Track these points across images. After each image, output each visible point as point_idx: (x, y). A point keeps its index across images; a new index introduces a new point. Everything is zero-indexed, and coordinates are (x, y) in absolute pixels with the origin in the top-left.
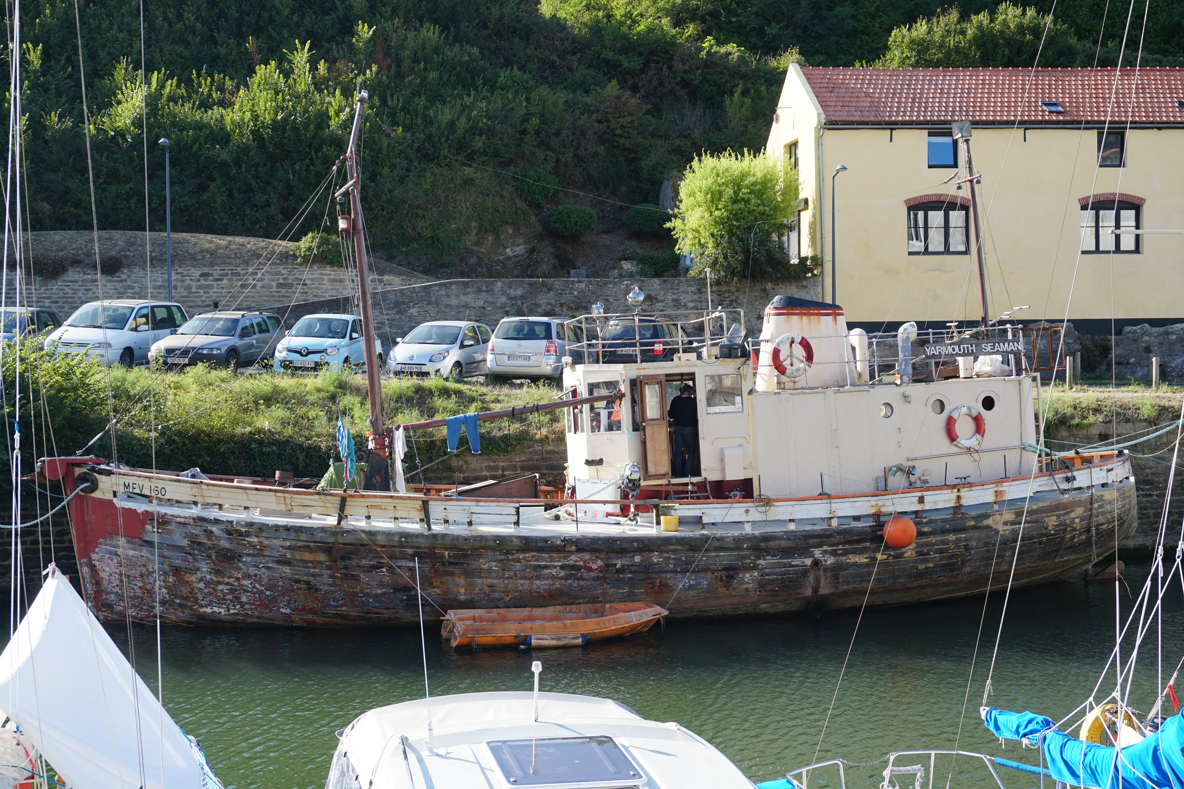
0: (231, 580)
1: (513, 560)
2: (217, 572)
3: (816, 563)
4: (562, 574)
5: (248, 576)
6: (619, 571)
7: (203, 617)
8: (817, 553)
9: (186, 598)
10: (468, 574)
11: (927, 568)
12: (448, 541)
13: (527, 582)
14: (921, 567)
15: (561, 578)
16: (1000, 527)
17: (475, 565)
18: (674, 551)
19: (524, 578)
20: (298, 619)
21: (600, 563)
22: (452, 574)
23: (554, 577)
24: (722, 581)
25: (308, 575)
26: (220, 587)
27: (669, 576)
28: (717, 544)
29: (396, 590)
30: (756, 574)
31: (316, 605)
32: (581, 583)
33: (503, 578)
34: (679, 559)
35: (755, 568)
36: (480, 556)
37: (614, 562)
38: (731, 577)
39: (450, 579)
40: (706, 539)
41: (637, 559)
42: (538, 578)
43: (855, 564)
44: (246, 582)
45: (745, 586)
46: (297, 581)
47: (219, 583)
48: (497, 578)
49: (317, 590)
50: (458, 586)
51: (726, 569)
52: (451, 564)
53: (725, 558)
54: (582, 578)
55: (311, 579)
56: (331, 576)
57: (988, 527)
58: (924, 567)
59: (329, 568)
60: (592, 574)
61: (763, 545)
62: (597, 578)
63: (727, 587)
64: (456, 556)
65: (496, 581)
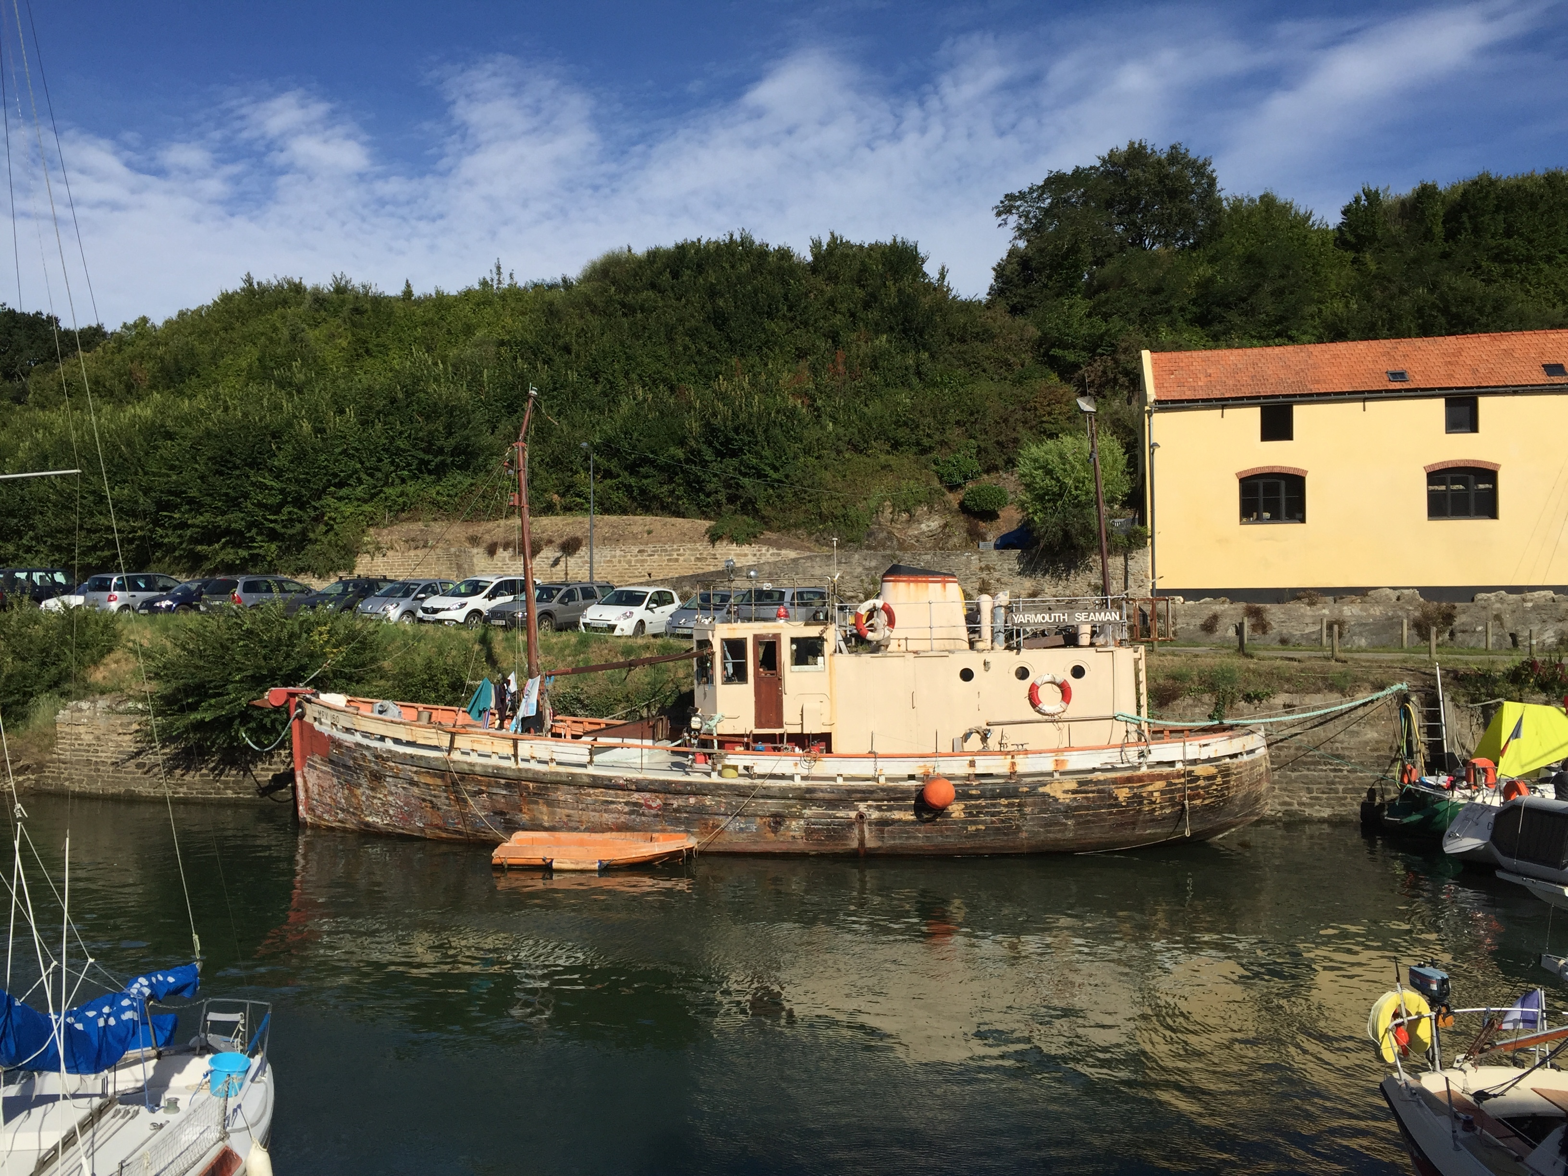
0: (381, 796)
1: (585, 795)
2: (373, 789)
3: (861, 816)
4: (627, 809)
5: (391, 793)
6: (677, 810)
7: (367, 824)
8: (862, 806)
9: (356, 808)
10: (551, 804)
11: (977, 830)
12: (530, 775)
13: (597, 814)
14: (972, 828)
15: (625, 813)
16: (1060, 795)
17: (553, 796)
18: (725, 795)
19: (594, 810)
20: (429, 833)
21: (659, 802)
22: (537, 803)
23: (619, 812)
24: (770, 826)
25: (431, 795)
26: (375, 801)
27: (721, 818)
28: (764, 792)
29: (495, 813)
30: (802, 822)
31: (440, 822)
32: (643, 818)
33: (577, 809)
34: (730, 804)
35: (801, 816)
36: (557, 789)
37: (671, 802)
38: (779, 824)
39: (535, 807)
40: (754, 788)
41: (692, 800)
42: (606, 811)
43: (899, 820)
44: (390, 798)
45: (792, 833)
46: (424, 800)
47: (374, 797)
48: (573, 809)
49: (438, 809)
50: (542, 813)
51: (774, 815)
52: (535, 794)
53: (772, 805)
54: (643, 814)
55: (434, 799)
56: (447, 798)
57: (1045, 795)
58: (974, 828)
59: (445, 791)
60: (653, 812)
61: (807, 796)
62: (657, 816)
63: (775, 831)
64: (539, 788)
65: (572, 812)
